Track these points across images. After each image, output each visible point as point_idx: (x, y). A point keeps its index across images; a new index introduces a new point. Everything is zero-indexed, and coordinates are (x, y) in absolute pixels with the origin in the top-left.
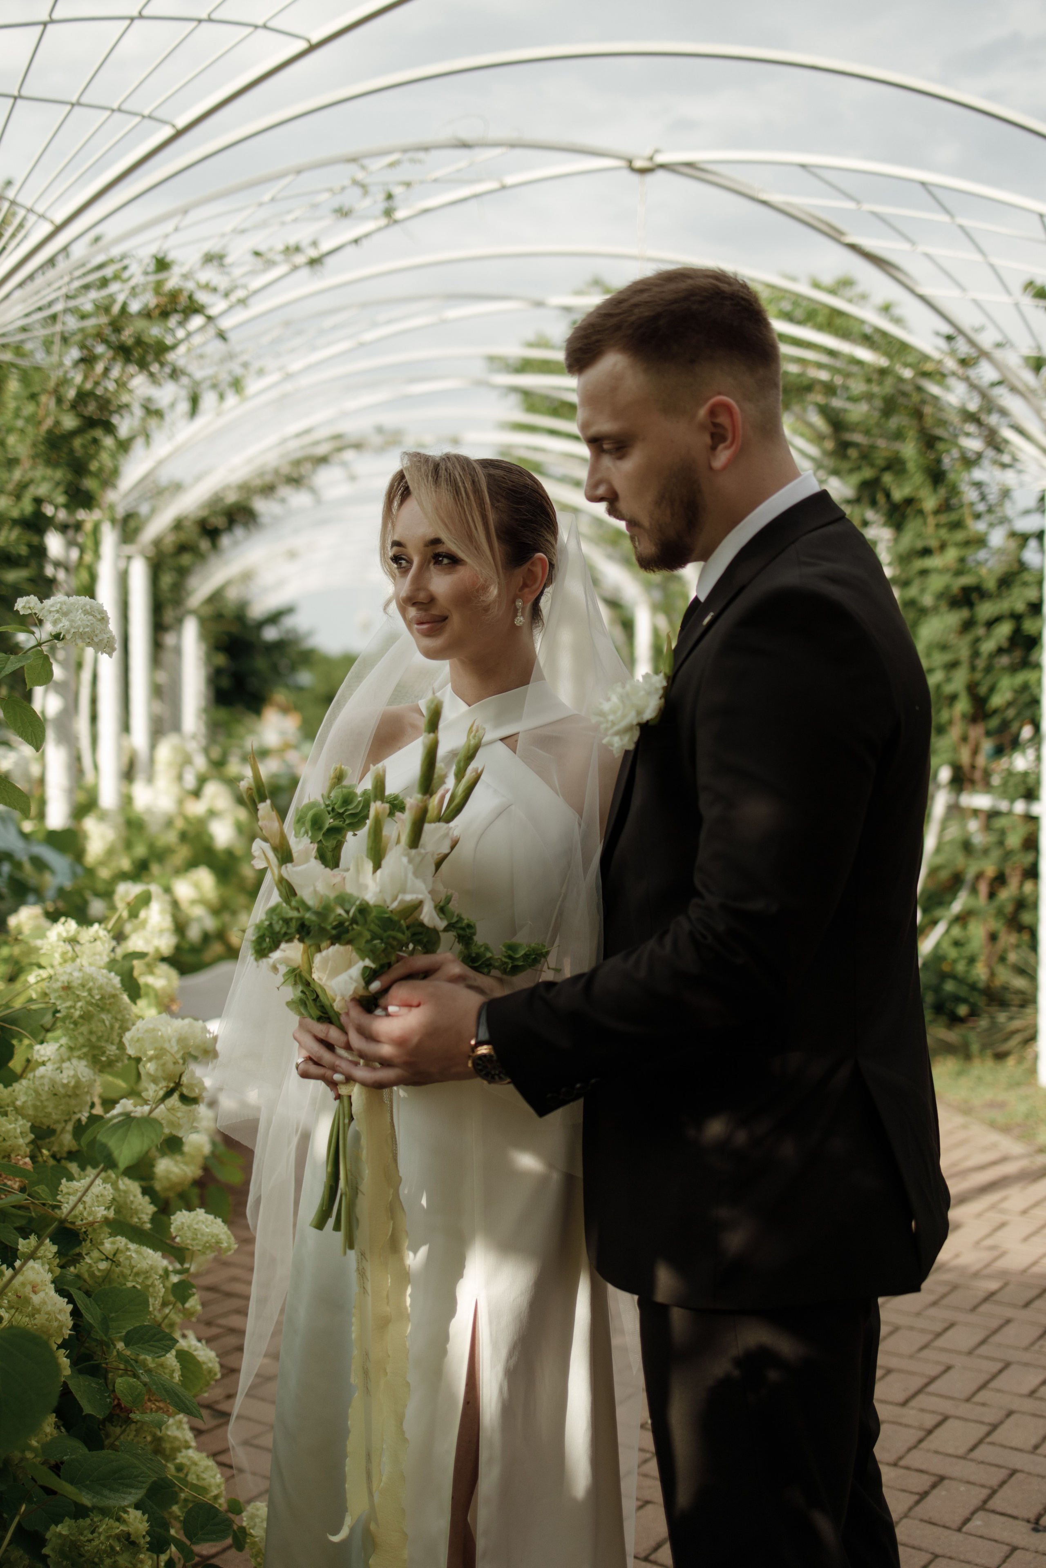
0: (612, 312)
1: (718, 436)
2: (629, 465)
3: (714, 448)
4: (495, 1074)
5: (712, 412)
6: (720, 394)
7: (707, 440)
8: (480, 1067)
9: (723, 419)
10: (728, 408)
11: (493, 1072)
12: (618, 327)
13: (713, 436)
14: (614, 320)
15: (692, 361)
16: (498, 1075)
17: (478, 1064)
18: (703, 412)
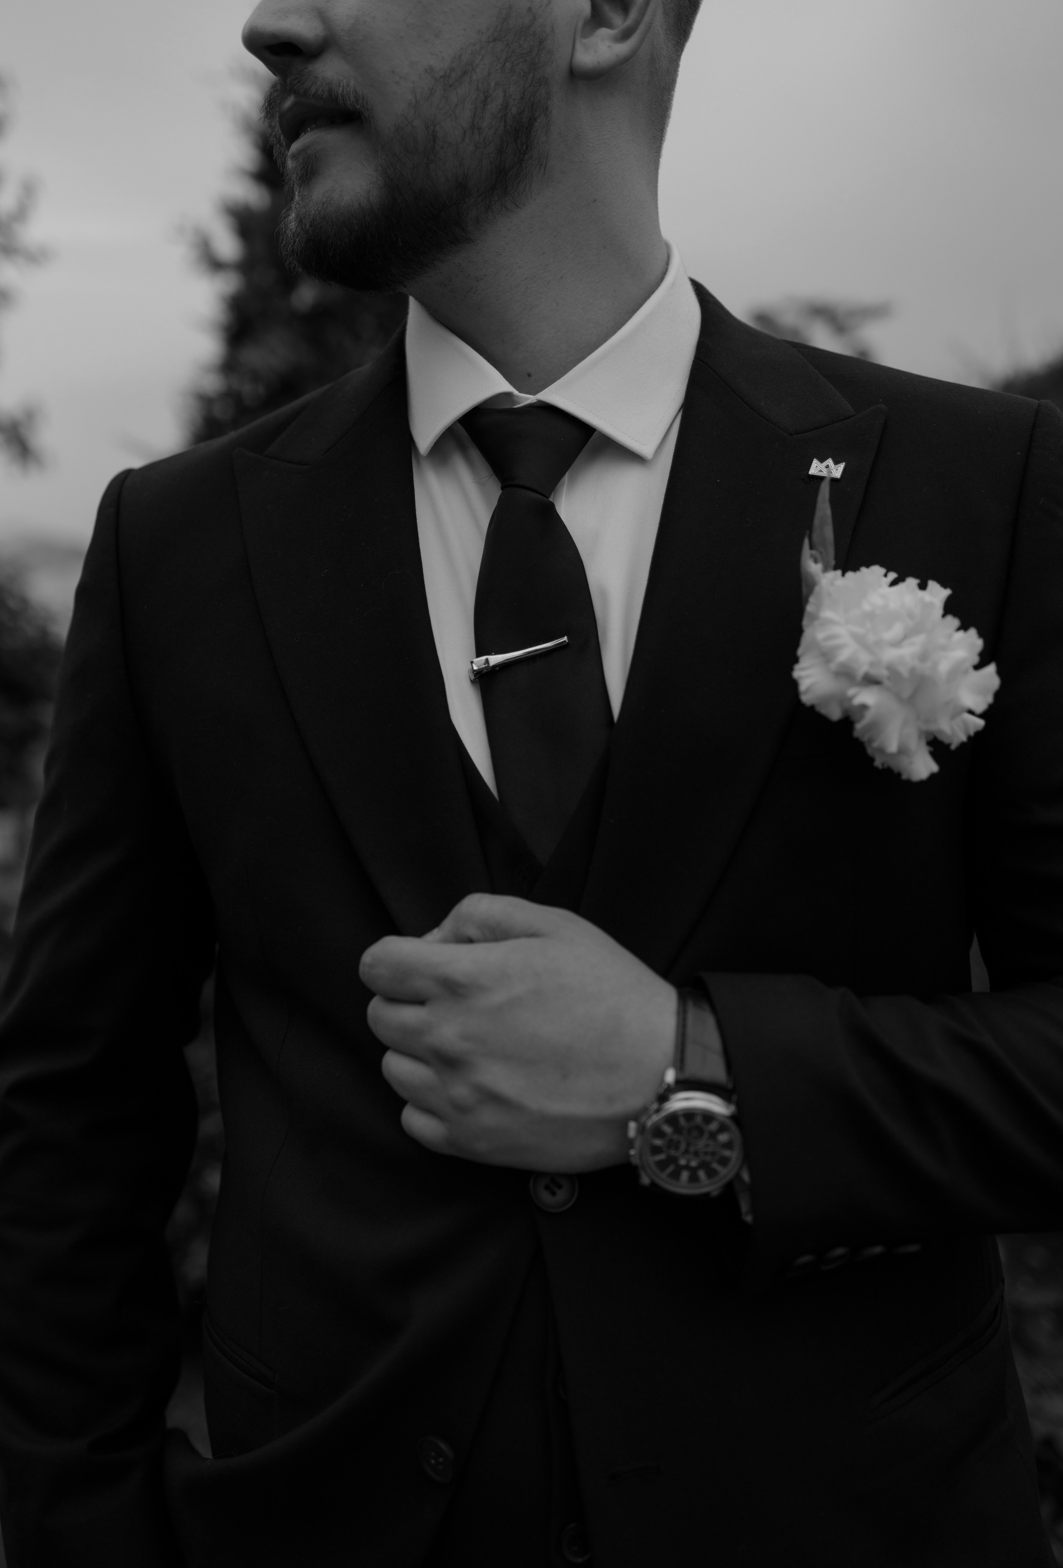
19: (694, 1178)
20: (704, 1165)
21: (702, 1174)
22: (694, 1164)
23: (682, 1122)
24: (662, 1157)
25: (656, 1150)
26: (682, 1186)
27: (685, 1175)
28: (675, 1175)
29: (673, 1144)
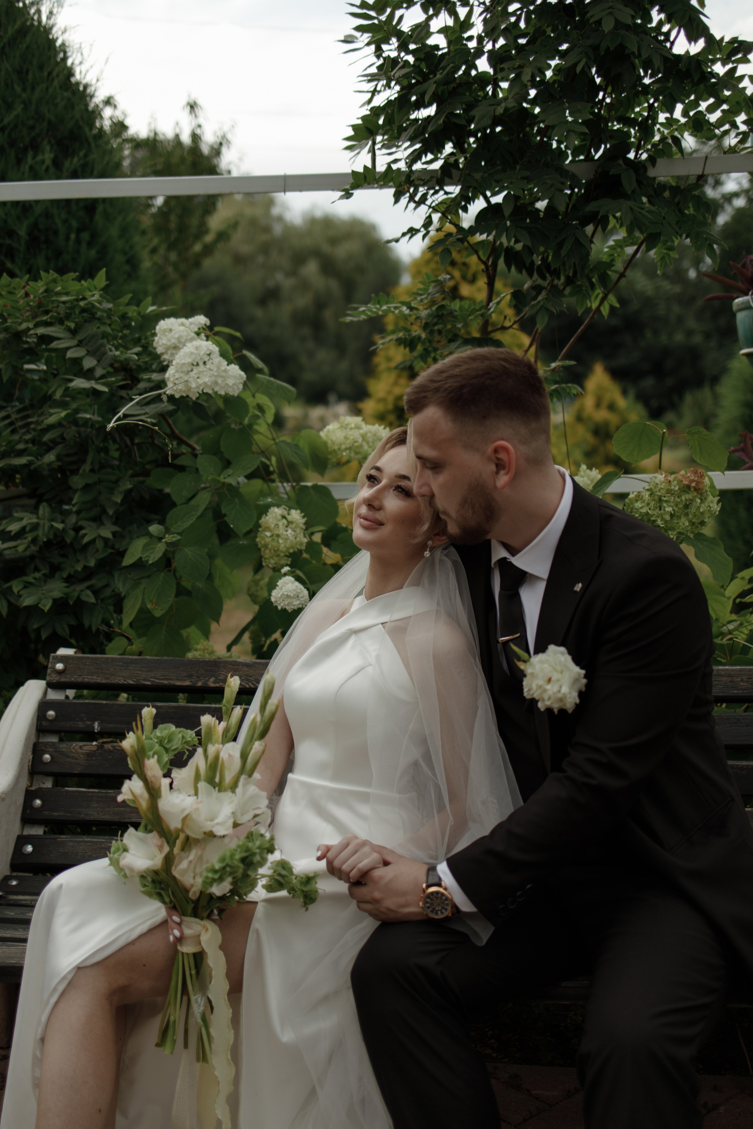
0: (435, 379)
1: (500, 466)
2: (442, 478)
3: (497, 473)
4: (439, 910)
5: (496, 451)
6: (502, 439)
7: (493, 467)
8: (428, 905)
9: (502, 456)
10: (505, 449)
11: (437, 909)
12: (437, 390)
13: (497, 465)
14: (436, 385)
15: (484, 417)
16: (441, 910)
17: (427, 902)
18: (490, 449)
19: (442, 913)
20: (443, 908)
21: (443, 911)
22: (440, 908)
23: (431, 897)
24: (431, 909)
25: (429, 908)
26: (440, 916)
27: (439, 912)
28: (437, 913)
29: (432, 904)
